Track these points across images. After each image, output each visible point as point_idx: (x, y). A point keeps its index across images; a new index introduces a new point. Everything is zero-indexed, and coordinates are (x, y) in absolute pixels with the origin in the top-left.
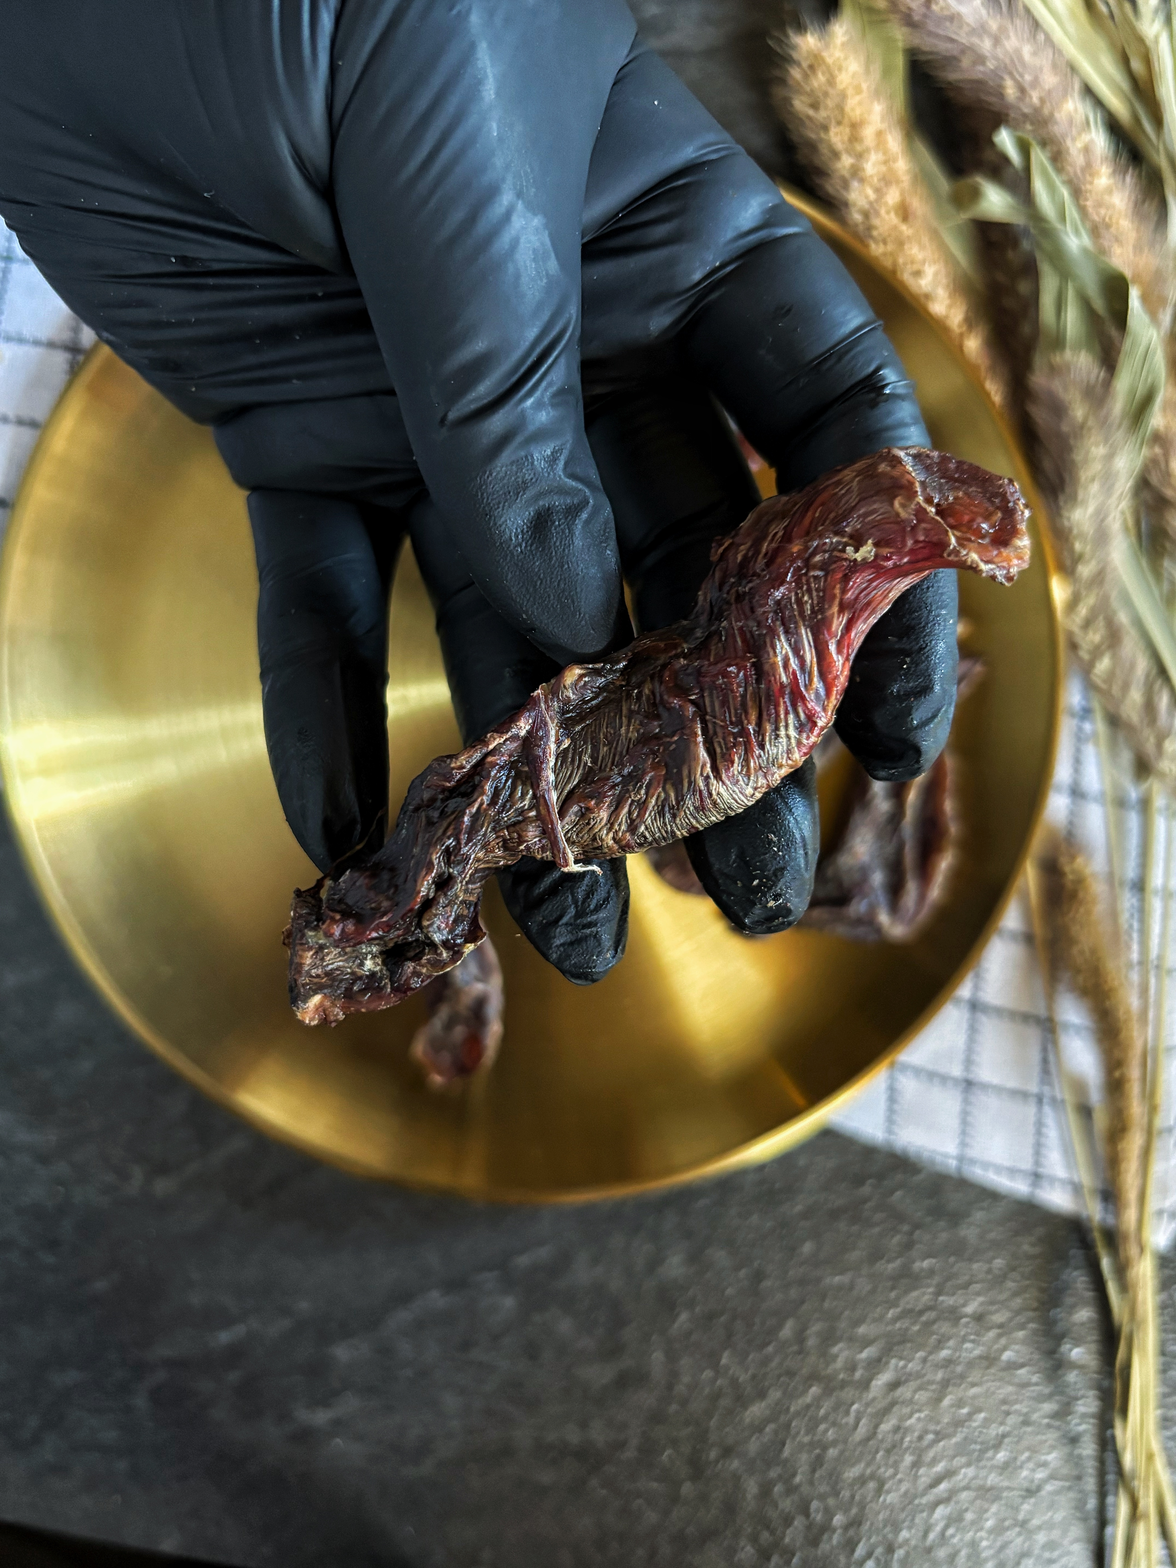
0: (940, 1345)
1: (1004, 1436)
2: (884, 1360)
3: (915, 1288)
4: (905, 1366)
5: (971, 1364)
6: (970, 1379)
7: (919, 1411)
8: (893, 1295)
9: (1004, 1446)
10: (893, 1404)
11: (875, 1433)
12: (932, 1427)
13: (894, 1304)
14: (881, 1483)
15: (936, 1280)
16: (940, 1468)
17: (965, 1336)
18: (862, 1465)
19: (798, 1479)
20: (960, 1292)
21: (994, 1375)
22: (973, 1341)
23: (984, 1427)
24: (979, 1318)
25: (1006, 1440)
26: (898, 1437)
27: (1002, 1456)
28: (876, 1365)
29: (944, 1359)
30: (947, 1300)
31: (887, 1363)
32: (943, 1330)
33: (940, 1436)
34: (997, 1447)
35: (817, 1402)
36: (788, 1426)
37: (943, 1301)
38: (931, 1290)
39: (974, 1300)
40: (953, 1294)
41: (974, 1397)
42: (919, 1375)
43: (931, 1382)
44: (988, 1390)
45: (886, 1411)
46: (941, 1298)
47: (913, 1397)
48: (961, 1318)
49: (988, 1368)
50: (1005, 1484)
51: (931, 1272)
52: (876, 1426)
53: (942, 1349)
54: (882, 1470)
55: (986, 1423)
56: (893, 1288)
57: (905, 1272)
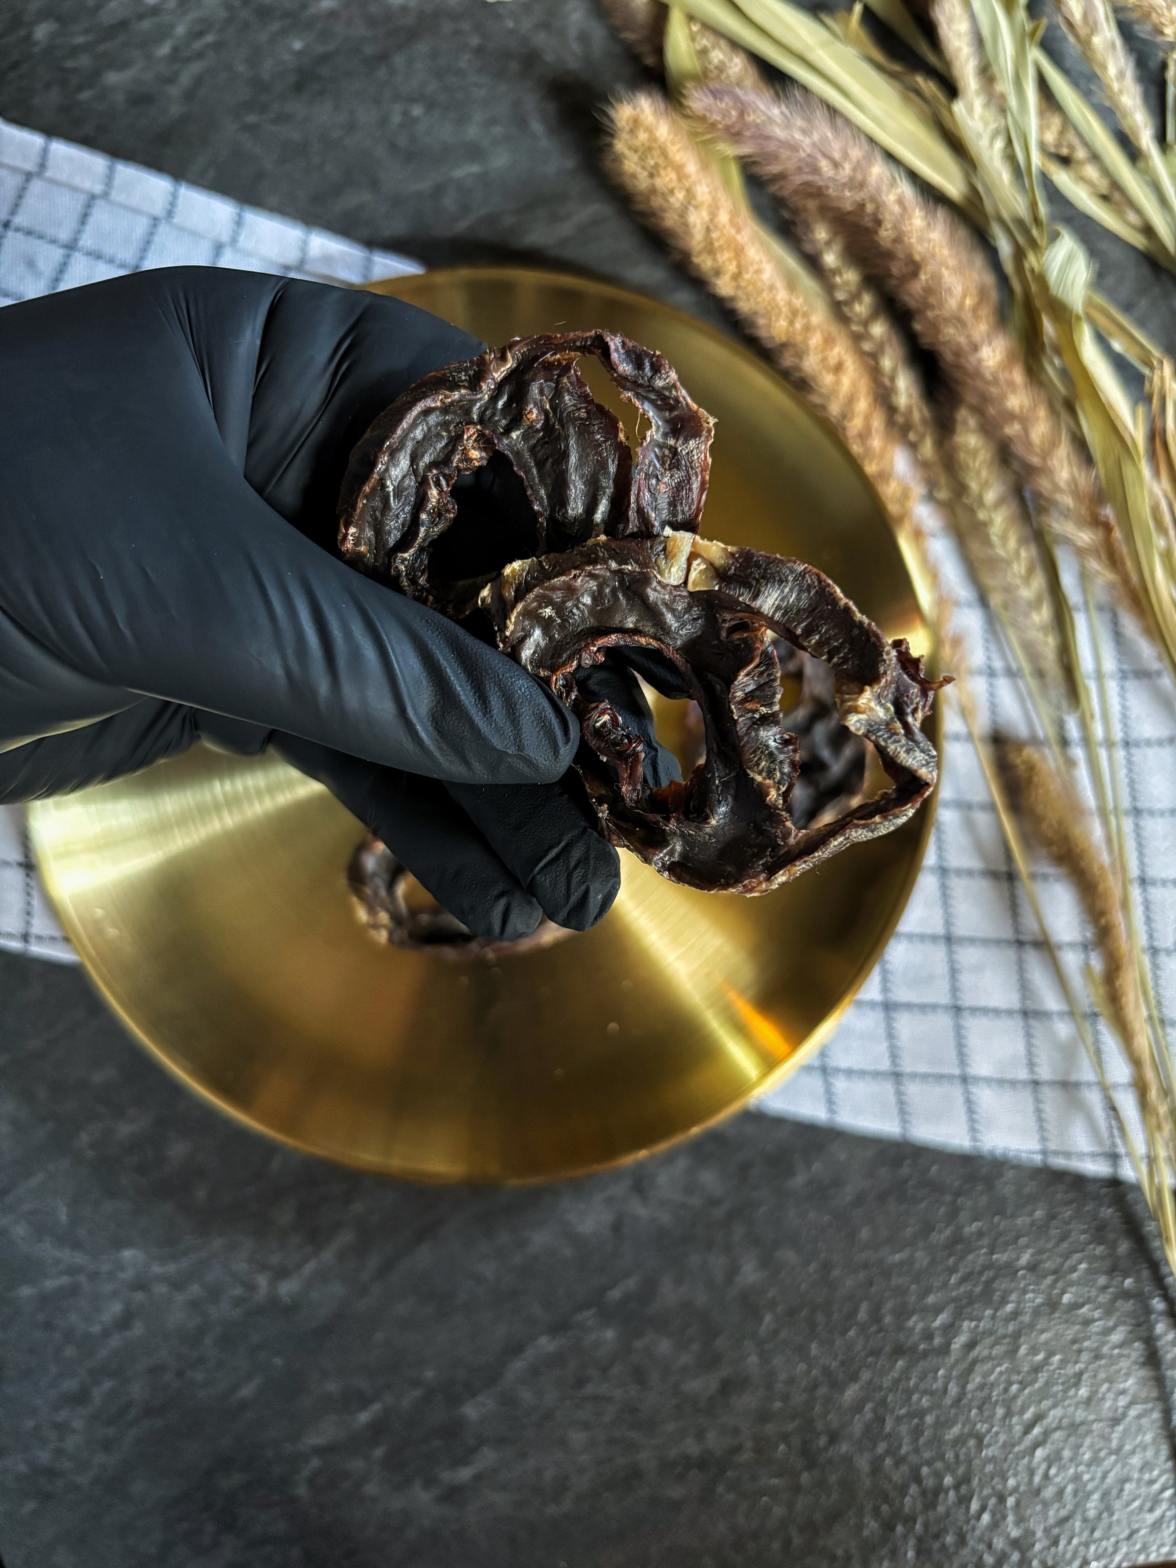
0: (1004, 1301)
1: (1081, 1374)
2: (957, 1324)
3: (970, 1252)
4: (977, 1327)
5: (1037, 1312)
6: (1039, 1327)
7: (1000, 1365)
8: (951, 1261)
9: (1083, 1383)
10: (974, 1362)
11: (964, 1394)
12: (1015, 1378)
13: (953, 1270)
14: (980, 1439)
15: (986, 1241)
16: (1028, 1415)
17: (1025, 1287)
18: (960, 1426)
19: (904, 1450)
20: (1010, 1248)
21: (1059, 1318)
22: (1033, 1291)
23: (1060, 1368)
24: (1032, 1268)
25: (1085, 1376)
26: (986, 1392)
27: (1083, 1392)
28: (950, 1330)
29: (1012, 1313)
30: (1001, 1257)
31: (960, 1326)
32: (1003, 1286)
33: (1023, 1385)
34: (1077, 1384)
35: (906, 1374)
36: (884, 1402)
37: (997, 1260)
38: (984, 1250)
39: (1025, 1252)
40: (1005, 1251)
41: (1046, 1343)
42: (990, 1333)
43: (1004, 1337)
44: (1056, 1334)
45: (970, 1370)
46: (995, 1257)
47: (990, 1353)
48: (1017, 1271)
49: (1052, 1313)
50: (1092, 1417)
51: (980, 1234)
52: (963, 1388)
53: (1008, 1303)
54: (978, 1426)
55: (1063, 1363)
56: (949, 1256)
57: (957, 1239)
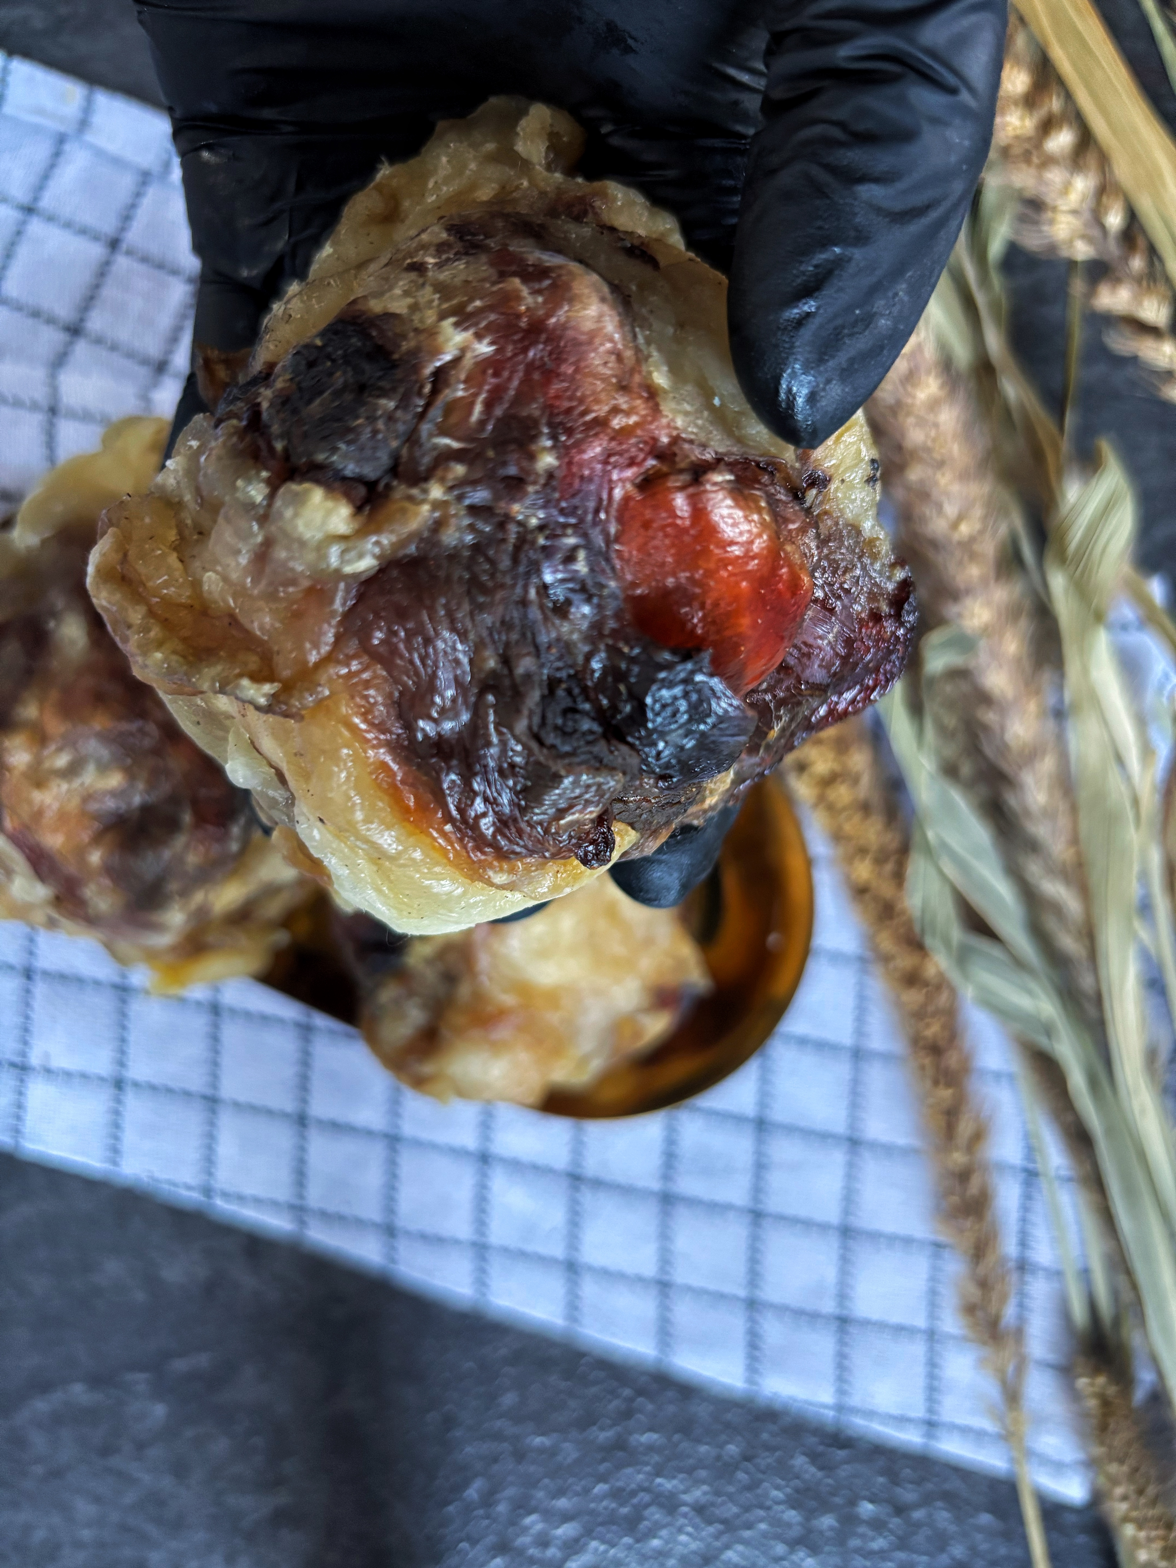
0: (651, 1533)
2: (584, 1540)
3: (629, 1465)
4: (606, 1552)
8: (603, 1468)
13: (602, 1479)
17: (681, 1526)
20: (681, 1476)
22: (690, 1534)
24: (699, 1508)
28: (573, 1545)
30: (666, 1484)
31: (587, 1544)
32: (657, 1517)
37: (659, 1485)
38: (648, 1469)
39: (698, 1487)
40: (674, 1477)
46: (659, 1480)
48: (679, 1506)
51: (650, 1448)
53: (654, 1537)
56: (603, 1460)
57: (620, 1445)
